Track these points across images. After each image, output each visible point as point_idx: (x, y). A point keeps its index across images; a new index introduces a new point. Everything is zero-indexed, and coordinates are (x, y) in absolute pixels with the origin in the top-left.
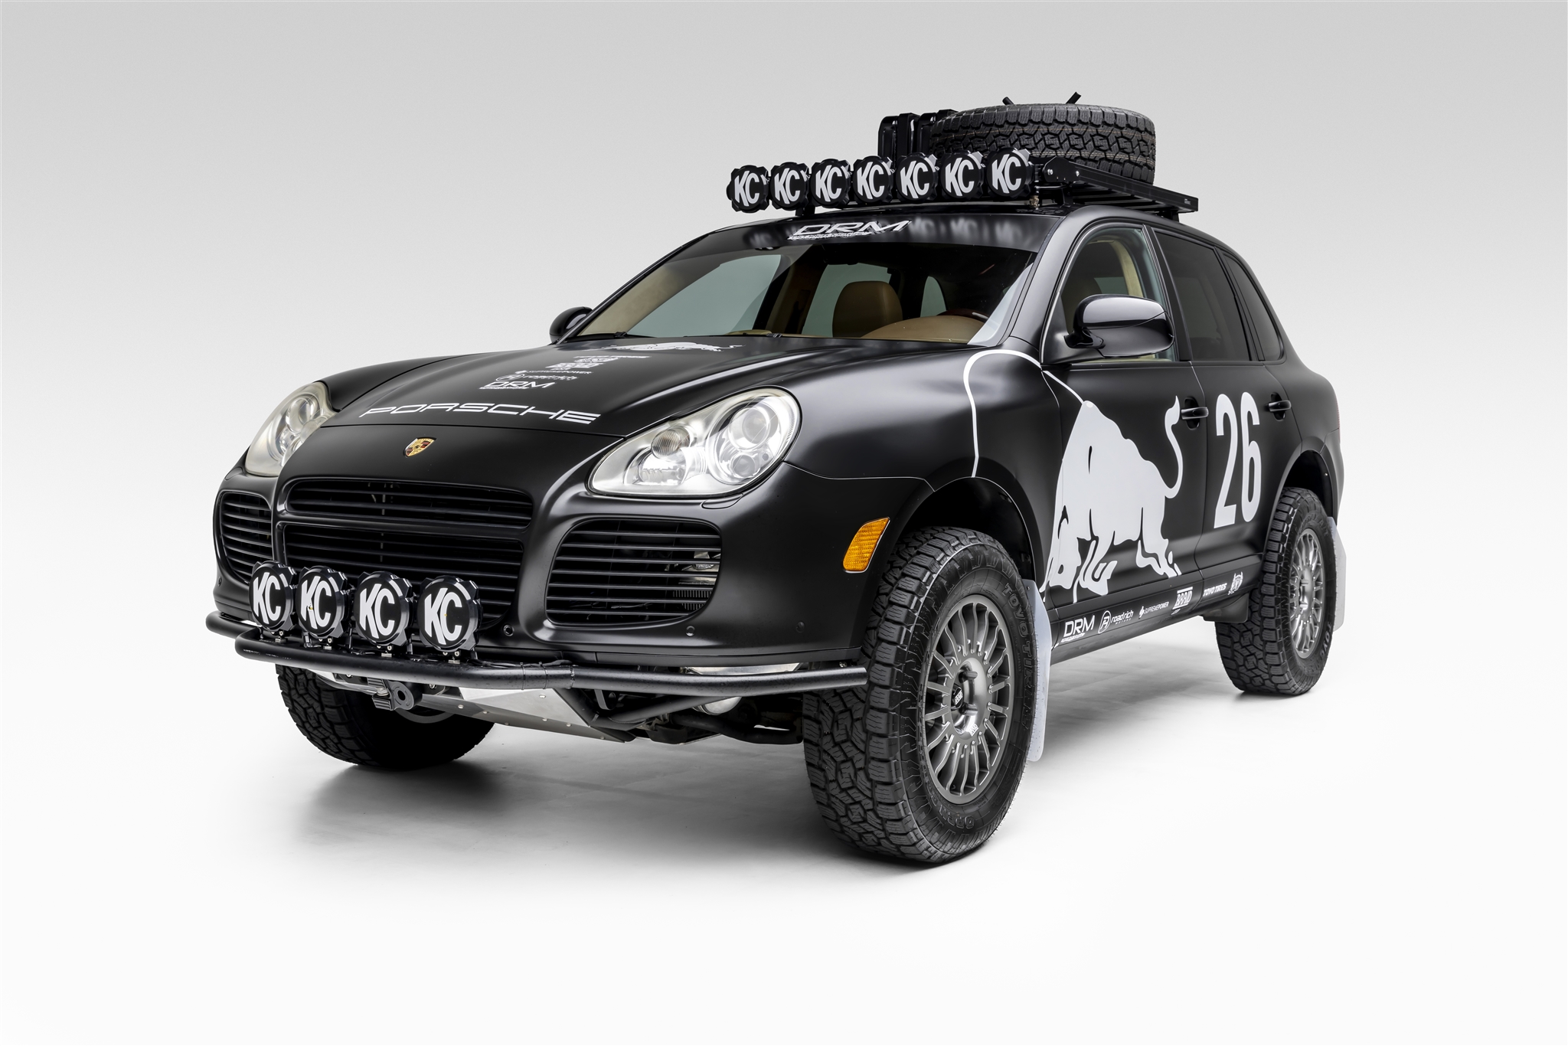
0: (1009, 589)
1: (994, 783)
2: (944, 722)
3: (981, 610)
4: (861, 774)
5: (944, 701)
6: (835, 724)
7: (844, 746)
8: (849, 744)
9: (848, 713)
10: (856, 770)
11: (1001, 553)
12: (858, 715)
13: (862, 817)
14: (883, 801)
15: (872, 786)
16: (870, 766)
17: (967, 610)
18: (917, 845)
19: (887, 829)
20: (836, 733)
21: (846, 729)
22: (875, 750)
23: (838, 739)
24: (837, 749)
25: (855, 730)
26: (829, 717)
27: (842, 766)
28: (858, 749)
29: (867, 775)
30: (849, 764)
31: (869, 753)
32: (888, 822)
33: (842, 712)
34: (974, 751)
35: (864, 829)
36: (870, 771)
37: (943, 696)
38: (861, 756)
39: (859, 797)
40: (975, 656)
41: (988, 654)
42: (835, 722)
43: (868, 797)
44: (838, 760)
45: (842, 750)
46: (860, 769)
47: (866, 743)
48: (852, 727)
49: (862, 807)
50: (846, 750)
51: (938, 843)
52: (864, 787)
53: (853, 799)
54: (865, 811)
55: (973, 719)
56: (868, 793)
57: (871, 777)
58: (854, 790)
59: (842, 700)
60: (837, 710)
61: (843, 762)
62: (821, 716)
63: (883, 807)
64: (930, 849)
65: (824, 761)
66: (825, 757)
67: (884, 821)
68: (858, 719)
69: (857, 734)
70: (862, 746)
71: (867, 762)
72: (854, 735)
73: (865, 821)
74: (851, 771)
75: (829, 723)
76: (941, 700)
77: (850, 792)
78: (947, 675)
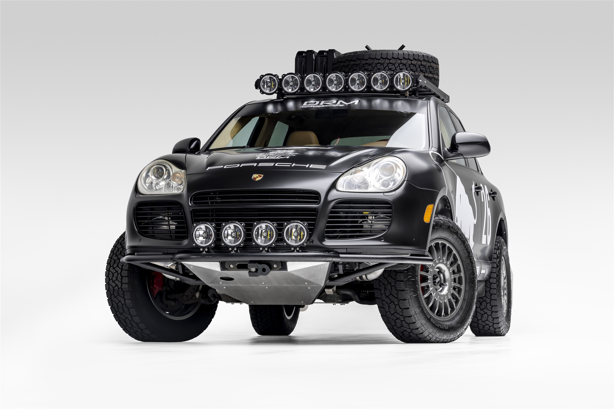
0: (455, 236)
1: (458, 314)
2: (430, 288)
3: (444, 246)
4: (397, 306)
5: (429, 279)
6: (386, 289)
7: (389, 297)
8: (391, 296)
9: (389, 284)
10: (395, 305)
11: (450, 222)
12: (393, 284)
13: (401, 325)
14: (406, 316)
15: (402, 311)
16: (400, 302)
17: (437, 245)
18: (424, 333)
19: (411, 327)
20: (386, 292)
21: (389, 290)
22: (400, 296)
23: (387, 295)
24: (387, 298)
25: (392, 290)
26: (383, 287)
27: (390, 305)
28: (395, 297)
29: (399, 306)
30: (392, 303)
31: (399, 298)
32: (410, 324)
33: (387, 284)
34: (446, 301)
35: (403, 330)
36: (400, 305)
37: (428, 277)
38: (396, 299)
39: (398, 316)
40: (443, 263)
41: (449, 263)
42: (385, 288)
43: (401, 315)
44: (388, 302)
45: (389, 299)
46: (397, 304)
47: (397, 294)
48: (391, 289)
49: (400, 320)
50: (391, 298)
51: (433, 333)
52: (399, 312)
53: (396, 317)
54: (401, 321)
55: (446, 288)
56: (401, 314)
57: (401, 307)
58: (396, 314)
59: (387, 279)
60: (385, 284)
61: (390, 303)
62: (380, 287)
63: (407, 318)
64: (429, 336)
65: (384, 304)
66: (384, 302)
67: (409, 324)
68: (393, 286)
69: (394, 291)
70: (396, 296)
71: (398, 301)
72: (392, 292)
73: (402, 326)
74: (393, 306)
75: (384, 289)
76: (428, 279)
77: (395, 314)
78: (429, 269)
